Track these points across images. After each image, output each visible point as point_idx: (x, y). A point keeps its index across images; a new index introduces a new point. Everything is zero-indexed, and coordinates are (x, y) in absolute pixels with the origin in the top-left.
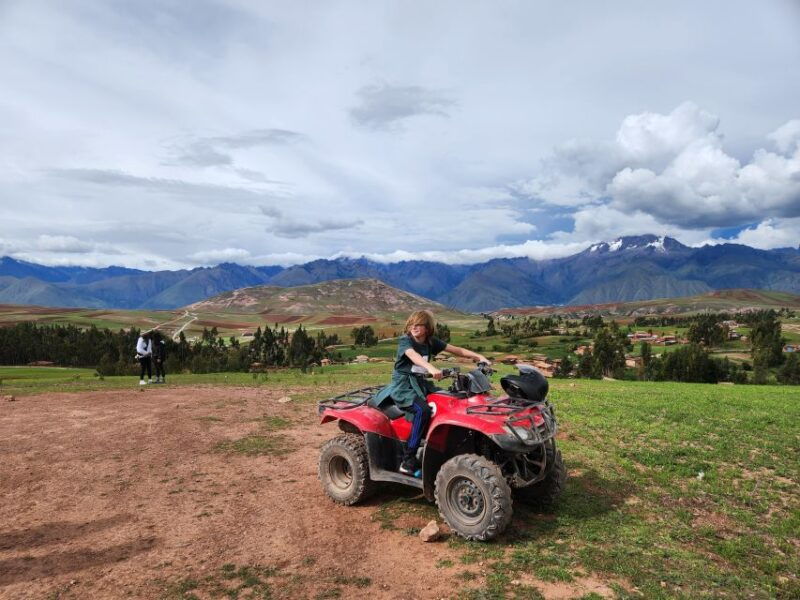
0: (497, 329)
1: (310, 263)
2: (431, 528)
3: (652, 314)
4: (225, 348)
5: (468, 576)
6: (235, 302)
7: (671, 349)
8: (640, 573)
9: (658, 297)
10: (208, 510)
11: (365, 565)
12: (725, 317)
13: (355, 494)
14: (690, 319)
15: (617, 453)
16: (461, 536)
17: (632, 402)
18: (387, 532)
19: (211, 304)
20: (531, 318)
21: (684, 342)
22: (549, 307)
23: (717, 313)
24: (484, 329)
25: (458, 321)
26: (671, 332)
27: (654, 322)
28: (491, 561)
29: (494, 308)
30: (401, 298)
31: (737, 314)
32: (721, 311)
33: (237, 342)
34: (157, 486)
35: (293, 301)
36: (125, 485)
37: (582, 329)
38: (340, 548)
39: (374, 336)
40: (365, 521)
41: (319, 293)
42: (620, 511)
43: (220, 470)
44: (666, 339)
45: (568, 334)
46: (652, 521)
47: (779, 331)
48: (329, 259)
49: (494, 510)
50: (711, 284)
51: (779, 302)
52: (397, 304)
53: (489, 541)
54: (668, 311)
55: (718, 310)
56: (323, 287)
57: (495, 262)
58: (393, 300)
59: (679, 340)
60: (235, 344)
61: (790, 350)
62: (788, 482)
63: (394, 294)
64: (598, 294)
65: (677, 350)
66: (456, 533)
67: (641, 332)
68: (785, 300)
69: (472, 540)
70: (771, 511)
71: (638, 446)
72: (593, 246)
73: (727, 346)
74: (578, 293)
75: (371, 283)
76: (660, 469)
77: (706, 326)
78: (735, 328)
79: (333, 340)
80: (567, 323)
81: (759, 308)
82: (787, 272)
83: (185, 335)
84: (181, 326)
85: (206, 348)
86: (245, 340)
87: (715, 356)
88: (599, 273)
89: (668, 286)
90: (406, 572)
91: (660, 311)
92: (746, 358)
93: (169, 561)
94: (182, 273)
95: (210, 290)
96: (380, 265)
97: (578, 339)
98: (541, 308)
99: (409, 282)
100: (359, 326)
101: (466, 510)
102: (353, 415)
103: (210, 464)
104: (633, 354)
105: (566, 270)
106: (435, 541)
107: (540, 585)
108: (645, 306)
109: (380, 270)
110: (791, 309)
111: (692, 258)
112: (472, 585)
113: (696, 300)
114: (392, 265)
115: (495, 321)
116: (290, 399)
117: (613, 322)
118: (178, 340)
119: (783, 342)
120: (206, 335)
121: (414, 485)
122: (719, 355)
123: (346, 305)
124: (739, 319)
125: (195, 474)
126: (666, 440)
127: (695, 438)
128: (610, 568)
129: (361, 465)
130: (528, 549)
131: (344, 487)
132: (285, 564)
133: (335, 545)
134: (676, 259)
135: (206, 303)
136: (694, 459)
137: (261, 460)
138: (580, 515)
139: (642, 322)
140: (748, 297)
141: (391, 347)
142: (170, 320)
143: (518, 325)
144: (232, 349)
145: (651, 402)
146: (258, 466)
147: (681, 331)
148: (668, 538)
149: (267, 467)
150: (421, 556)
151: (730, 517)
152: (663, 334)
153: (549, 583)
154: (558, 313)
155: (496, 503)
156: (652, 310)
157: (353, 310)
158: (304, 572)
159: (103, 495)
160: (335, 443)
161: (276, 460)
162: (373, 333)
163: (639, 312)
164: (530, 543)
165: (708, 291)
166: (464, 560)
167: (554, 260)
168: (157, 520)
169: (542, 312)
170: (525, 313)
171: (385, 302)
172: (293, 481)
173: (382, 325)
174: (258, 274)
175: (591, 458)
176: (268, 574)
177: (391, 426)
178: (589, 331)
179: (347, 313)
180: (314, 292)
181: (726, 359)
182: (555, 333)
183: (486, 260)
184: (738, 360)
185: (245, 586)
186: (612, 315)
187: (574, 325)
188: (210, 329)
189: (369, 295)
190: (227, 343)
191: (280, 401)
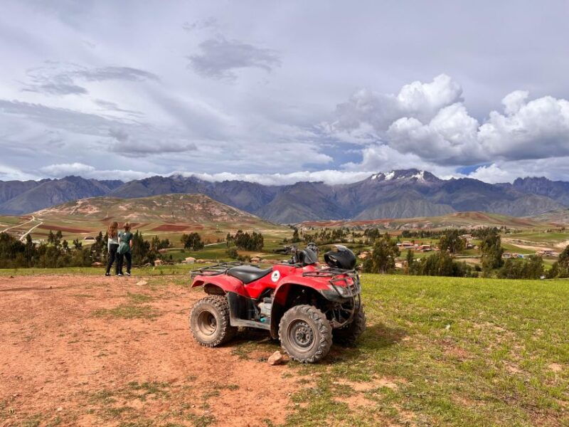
0: (300, 237)
1: (147, 179)
2: (276, 356)
3: (414, 228)
4: (69, 250)
5: (304, 382)
6: (79, 210)
7: (428, 255)
8: (412, 376)
9: (419, 216)
10: (105, 352)
11: (232, 379)
12: (464, 232)
13: (218, 339)
14: (441, 233)
15: (394, 316)
16: (296, 361)
17: (402, 286)
18: (244, 361)
19: (57, 211)
20: (327, 229)
21: (436, 249)
22: (339, 221)
23: (459, 229)
24: (290, 237)
25: (270, 231)
26: (428, 242)
27: (415, 235)
28: (318, 373)
29: (298, 221)
30: (225, 211)
31: (472, 230)
32: (462, 228)
33: (81, 244)
34: (57, 339)
35: (130, 210)
36: (30, 339)
37: (364, 239)
38: (212, 371)
39: (201, 242)
40: (226, 355)
41: (155, 204)
42: (399, 345)
43: (106, 328)
44: (424, 248)
45: (354, 242)
46: (418, 349)
47: (500, 243)
48: (164, 176)
49: (321, 341)
50: (455, 207)
51: (500, 222)
52: (221, 216)
53: (316, 362)
54: (426, 226)
55: (459, 227)
56: (158, 200)
57: (300, 185)
58: (218, 212)
59: (433, 248)
60: (78, 246)
61: (507, 257)
62: (501, 330)
63: (218, 208)
64: (376, 212)
65: (431, 256)
66: (293, 359)
67: (406, 242)
68: (504, 221)
69: (304, 362)
70: (491, 346)
71: (408, 311)
72: (373, 175)
73: (465, 254)
74: (361, 211)
75: (199, 197)
76: (422, 324)
77: (451, 239)
78: (471, 240)
79: (166, 244)
80: (353, 233)
81: (486, 226)
82: (505, 201)
83: (32, 236)
84: (28, 230)
85: (51, 249)
86: (87, 243)
87: (457, 260)
88: (377, 196)
89: (426, 207)
90: (262, 381)
91: (420, 227)
92: (477, 262)
93: (85, 382)
94: (30, 183)
95: (55, 198)
96: (207, 183)
97: (362, 247)
98: (334, 222)
99: (231, 199)
100: (188, 233)
101: (300, 343)
102: (219, 280)
103: (96, 325)
104: (400, 258)
105: (354, 194)
106: (279, 364)
107: (351, 384)
108: (409, 222)
109: (207, 187)
110: (508, 227)
111: (443, 187)
112: (307, 386)
113: (445, 219)
114: (217, 184)
115: (299, 231)
116: (146, 283)
117: (387, 234)
118: (25, 242)
119: (503, 250)
120: (51, 237)
121: (263, 328)
122: (460, 259)
123: (177, 215)
124: (473, 234)
125: (85, 331)
126: (425, 307)
127: (444, 306)
128: (394, 373)
129: (223, 318)
130: (341, 366)
131: (210, 334)
132: (174, 380)
133: (209, 369)
134: (432, 188)
135: (52, 210)
136: (444, 318)
137: (135, 321)
138: (373, 347)
139: (407, 234)
140: (480, 218)
141: (214, 251)
142: (18, 224)
143: (316, 234)
144: (74, 250)
145: (415, 286)
146: (136, 325)
147: (435, 242)
148: (429, 358)
149: (142, 325)
150: (270, 373)
151: (466, 350)
152: (422, 244)
153: (356, 383)
154: (347, 226)
155: (323, 336)
156: (414, 225)
157: (182, 220)
158: (190, 384)
159: (15, 344)
160: (204, 302)
161: (149, 321)
162: (199, 239)
163: (405, 227)
164: (343, 363)
165: (452, 212)
166: (300, 373)
167: (345, 185)
168: (65, 359)
169: (335, 225)
170: (322, 225)
171: (211, 214)
172: (167, 334)
173: (208, 233)
174: (101, 187)
175: (378, 316)
176: (164, 386)
177: (245, 289)
178: (369, 240)
179: (179, 221)
180: (151, 204)
181: (465, 262)
182: (344, 242)
183: (293, 183)
184: (472, 263)
185: (150, 393)
186: (386, 229)
187: (359, 236)
188: (55, 232)
189: (198, 207)
190: (71, 245)
191: (138, 284)
